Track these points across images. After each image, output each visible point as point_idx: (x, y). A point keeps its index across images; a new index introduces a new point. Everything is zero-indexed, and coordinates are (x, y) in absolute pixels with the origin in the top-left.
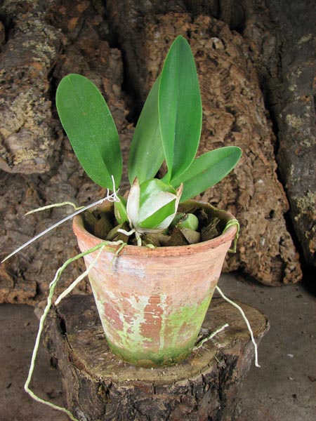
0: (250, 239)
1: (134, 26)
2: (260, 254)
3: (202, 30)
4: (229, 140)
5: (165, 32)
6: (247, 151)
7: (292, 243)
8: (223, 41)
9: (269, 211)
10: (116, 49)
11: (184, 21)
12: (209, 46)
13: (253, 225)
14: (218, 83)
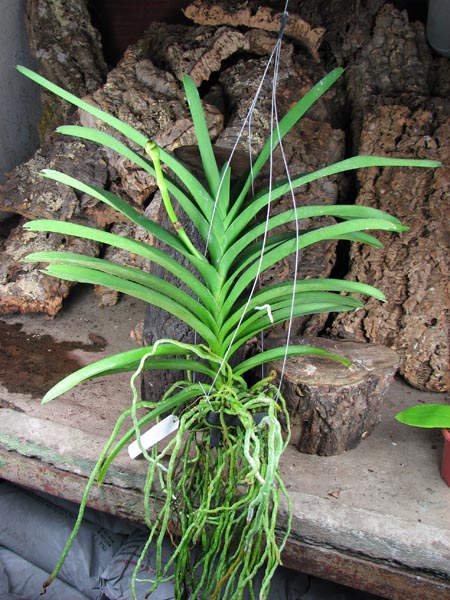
0: (405, 341)
1: (366, 104)
2: (409, 356)
3: (417, 127)
4: (413, 244)
5: (380, 125)
6: (427, 258)
7: (447, 354)
8: (437, 140)
9: (431, 319)
10: (339, 130)
11: (401, 115)
12: (421, 143)
13: (410, 329)
14: (423, 183)
